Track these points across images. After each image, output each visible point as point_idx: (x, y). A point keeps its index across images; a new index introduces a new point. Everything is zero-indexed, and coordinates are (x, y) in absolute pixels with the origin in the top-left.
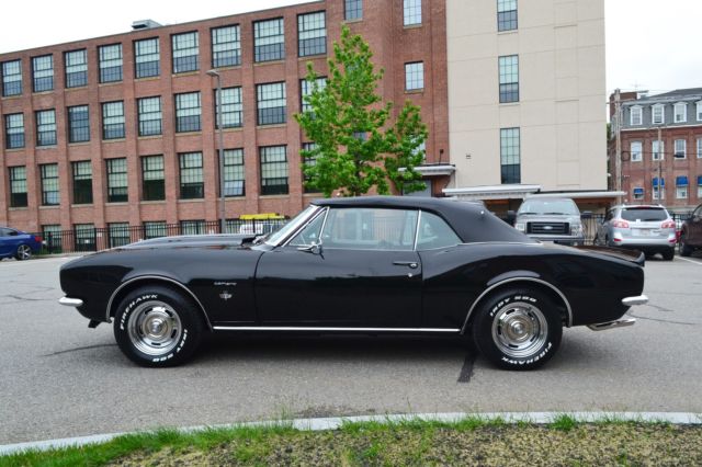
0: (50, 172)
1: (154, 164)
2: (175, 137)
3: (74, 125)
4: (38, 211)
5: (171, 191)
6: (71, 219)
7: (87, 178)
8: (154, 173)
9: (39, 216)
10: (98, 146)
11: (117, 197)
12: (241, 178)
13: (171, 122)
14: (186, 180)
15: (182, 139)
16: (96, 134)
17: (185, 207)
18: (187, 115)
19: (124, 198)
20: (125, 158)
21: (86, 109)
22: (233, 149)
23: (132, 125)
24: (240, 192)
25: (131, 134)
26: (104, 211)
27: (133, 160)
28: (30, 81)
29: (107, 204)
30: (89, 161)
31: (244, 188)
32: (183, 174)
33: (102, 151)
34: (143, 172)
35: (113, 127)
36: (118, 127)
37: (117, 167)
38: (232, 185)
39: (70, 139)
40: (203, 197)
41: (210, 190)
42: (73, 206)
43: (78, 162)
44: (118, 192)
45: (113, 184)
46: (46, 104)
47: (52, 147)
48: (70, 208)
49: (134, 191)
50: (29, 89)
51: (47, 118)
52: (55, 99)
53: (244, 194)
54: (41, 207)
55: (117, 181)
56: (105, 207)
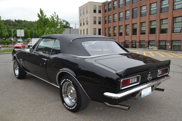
0: (128, 27)
1: (153, 23)
2: (160, 14)
3: (134, 13)
4: (125, 37)
5: (157, 31)
6: (131, 39)
7: (136, 28)
8: (153, 26)
9: (125, 38)
10: (139, 19)
11: (143, 33)
12: (181, 26)
13: (159, 10)
14: (162, 28)
15: (162, 15)
16: (139, 15)
17: (161, 36)
18: (164, 7)
19: (144, 33)
20: (145, 22)
21: (137, 9)
22: (178, 17)
23: (148, 12)
24: (180, 31)
25: (148, 15)
26: (139, 37)
27: (148, 22)
28: (125, 3)
29: (140, 35)
30: (137, 23)
31: (181, 30)
32: (162, 26)
33: (140, 20)
34: (150, 26)
35: (143, 13)
36: (144, 13)
37: (144, 25)
38: (177, 29)
39: (133, 18)
40: (167, 33)
41: (169, 31)
42: (132, 36)
43: (134, 24)
44: (143, 32)
45: (142, 30)
46: (128, 9)
47: (128, 20)
48: (131, 36)
49: (147, 31)
50: (124, 5)
51: (128, 12)
52: (130, 7)
53: (181, 32)
54: (125, 36)
55: (143, 29)
56: (139, 36)
